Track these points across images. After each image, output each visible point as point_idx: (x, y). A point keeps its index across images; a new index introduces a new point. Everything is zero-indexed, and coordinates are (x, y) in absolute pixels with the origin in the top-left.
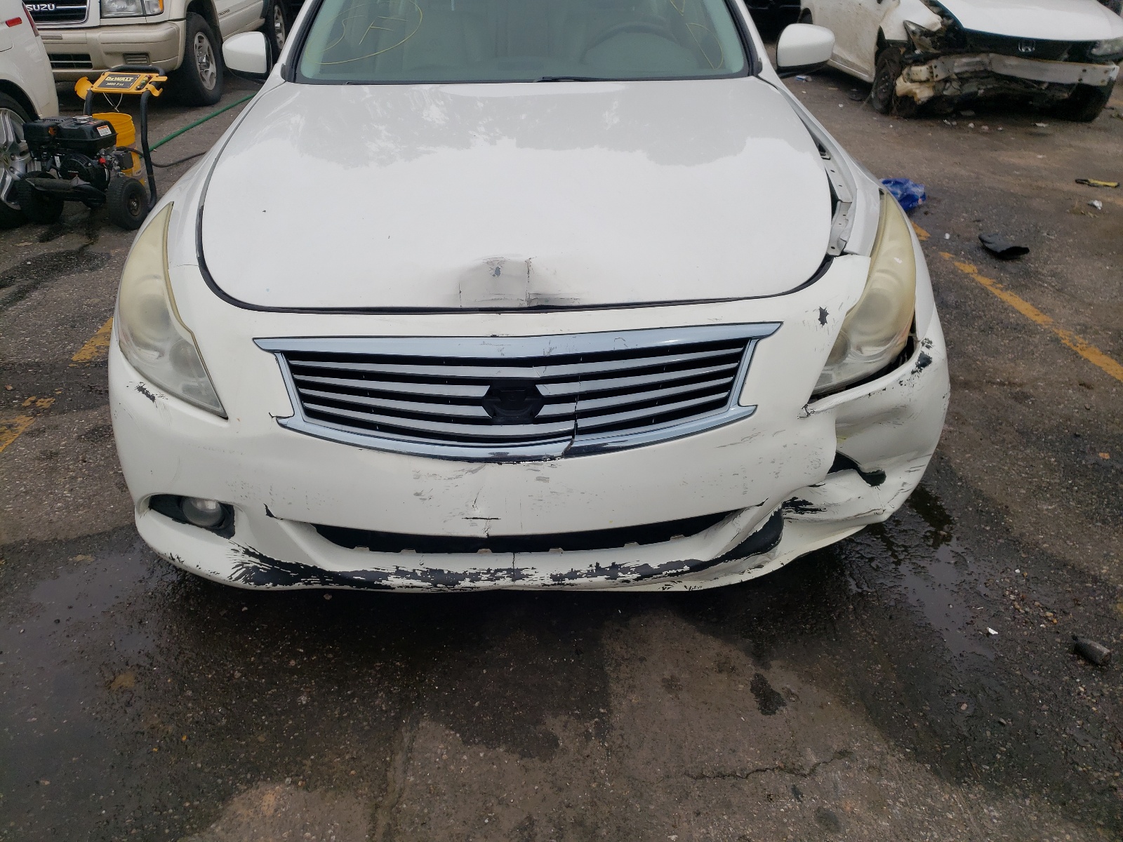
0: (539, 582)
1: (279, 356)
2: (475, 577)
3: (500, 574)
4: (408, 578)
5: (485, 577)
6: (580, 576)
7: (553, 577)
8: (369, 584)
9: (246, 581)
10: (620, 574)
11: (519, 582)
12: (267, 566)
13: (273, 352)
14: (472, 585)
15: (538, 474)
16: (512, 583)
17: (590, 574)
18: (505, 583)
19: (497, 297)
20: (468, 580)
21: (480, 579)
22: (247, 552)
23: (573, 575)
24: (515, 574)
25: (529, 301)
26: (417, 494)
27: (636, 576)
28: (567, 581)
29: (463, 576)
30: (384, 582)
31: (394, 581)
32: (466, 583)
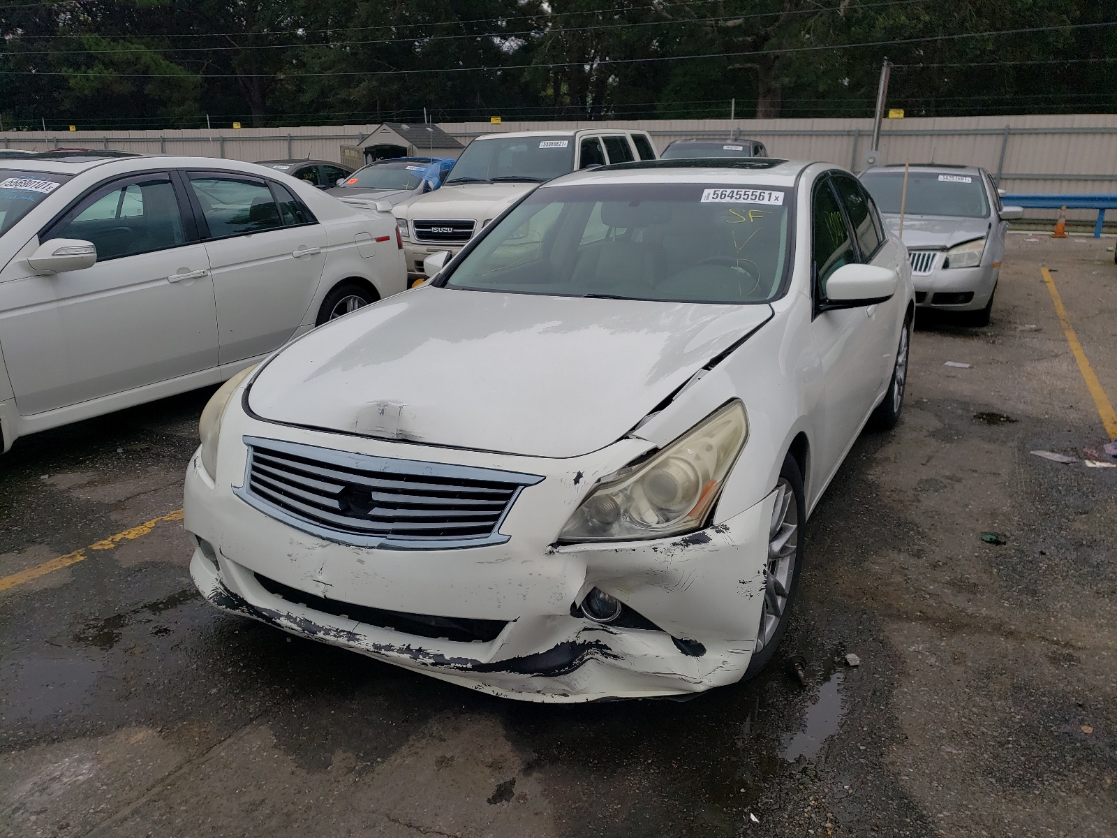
0: (364, 647)
1: (251, 448)
2: (327, 632)
3: (342, 634)
4: (291, 622)
5: (333, 633)
6: (393, 650)
7: (375, 646)
8: (269, 619)
9: (214, 601)
10: (421, 657)
11: (351, 643)
12: (225, 594)
13: (248, 445)
14: (324, 637)
15: (359, 557)
16: (347, 642)
17: (400, 651)
18: (343, 641)
19: (381, 429)
20: (322, 632)
21: (329, 634)
22: (221, 583)
23: (389, 648)
24: (352, 636)
25: (397, 434)
26: (289, 555)
27: (432, 661)
28: (383, 651)
29: (320, 629)
30: (278, 621)
31: (283, 622)
32: (320, 635)
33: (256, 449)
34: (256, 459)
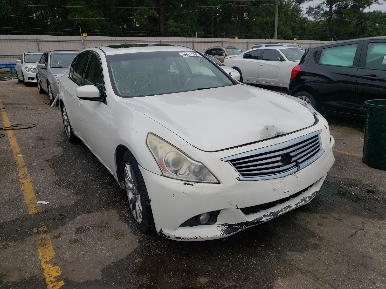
0: (294, 207)
1: (229, 162)
2: (281, 211)
3: (286, 208)
4: (267, 217)
5: (283, 210)
6: (300, 203)
7: (296, 205)
8: (259, 222)
9: (226, 234)
10: (306, 200)
11: (291, 209)
12: (231, 227)
13: (227, 161)
14: (281, 213)
15: (296, 176)
16: (289, 209)
17: (302, 202)
18: (288, 210)
19: (268, 136)
20: (280, 212)
21: (283, 211)
22: (223, 225)
23: (299, 203)
24: (289, 207)
25: (275, 135)
26: (274, 189)
27: (309, 199)
28: (299, 205)
29: (279, 212)
30: (262, 220)
31: (264, 219)
32: (280, 213)
33: (231, 161)
34: (234, 165)
